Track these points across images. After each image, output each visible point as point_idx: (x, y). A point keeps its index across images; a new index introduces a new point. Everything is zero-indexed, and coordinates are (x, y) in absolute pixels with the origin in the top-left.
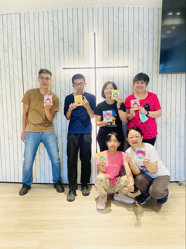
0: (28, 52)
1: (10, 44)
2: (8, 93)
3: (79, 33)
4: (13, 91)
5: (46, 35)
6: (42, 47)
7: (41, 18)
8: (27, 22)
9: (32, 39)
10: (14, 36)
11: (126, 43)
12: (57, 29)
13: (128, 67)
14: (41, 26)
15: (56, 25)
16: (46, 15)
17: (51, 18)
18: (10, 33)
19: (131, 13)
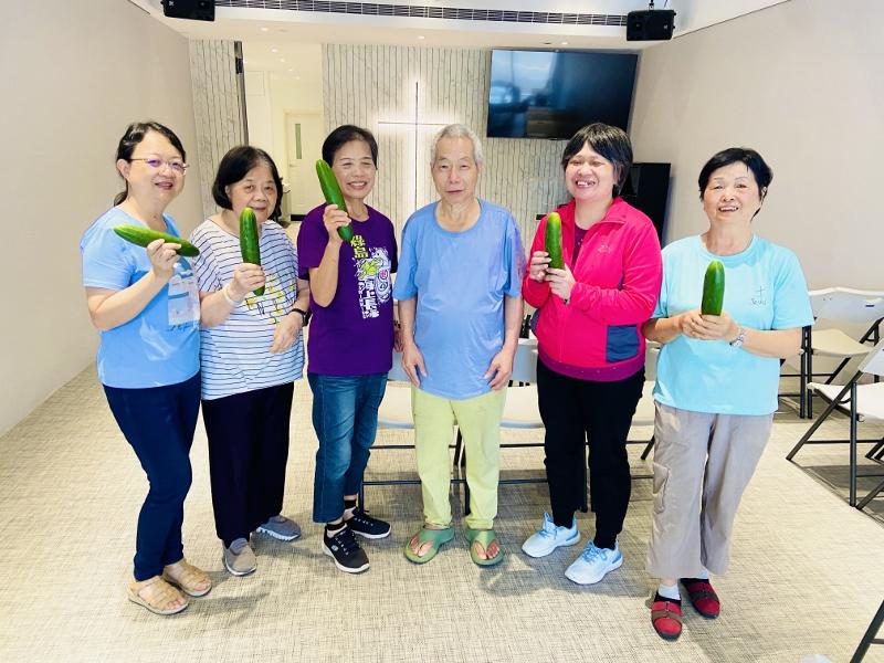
3: (397, 78)
5: (356, 78)
7: (349, 53)
11: (452, 94)
12: (369, 71)
17: (362, 56)
19: (459, 57)
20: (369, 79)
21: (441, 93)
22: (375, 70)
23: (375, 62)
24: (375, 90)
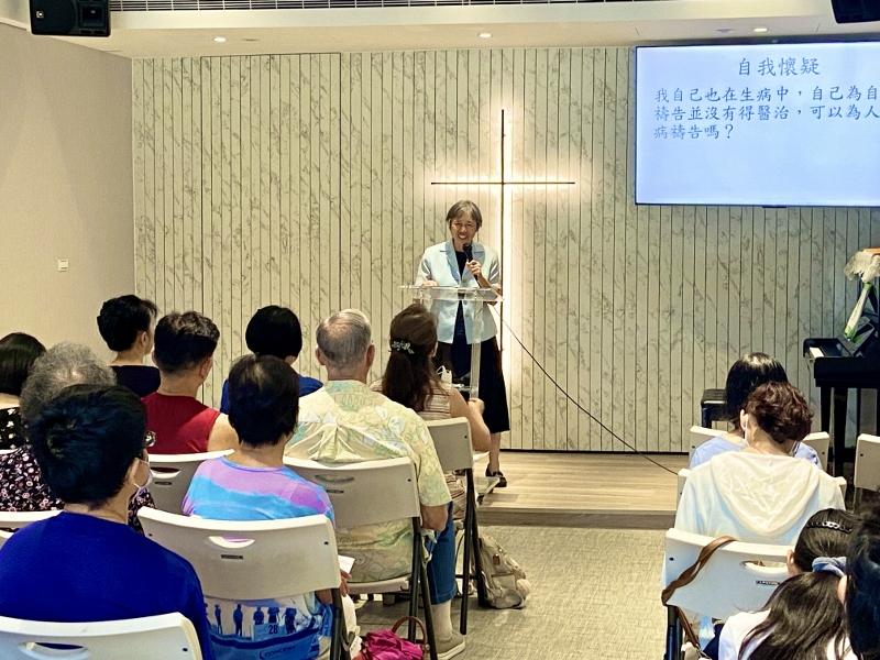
0: (355, 142)
1: (314, 121)
2: (305, 229)
3: (471, 105)
4: (315, 227)
5: (397, 107)
6: (387, 131)
7: (387, 66)
8: (355, 74)
9: (366, 112)
10: (325, 105)
11: (574, 127)
12: (421, 96)
13: (574, 183)
14: (387, 86)
15: (420, 85)
16: (398, 62)
17: (409, 70)
18: (316, 98)
19: (588, 61)
20: (420, 110)
22: (430, 92)
23: (430, 78)
24: (430, 127)
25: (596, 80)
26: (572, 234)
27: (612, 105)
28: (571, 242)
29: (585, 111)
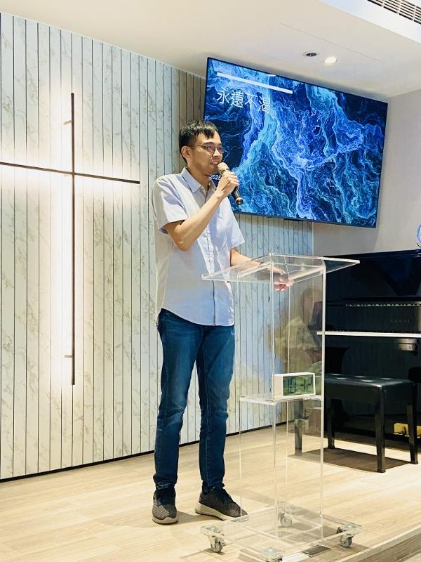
13: (138, 183)
19: (135, 66)
21: (108, 125)
25: (141, 87)
26: (126, 235)
27: (154, 114)
28: (125, 242)
29: (134, 114)
